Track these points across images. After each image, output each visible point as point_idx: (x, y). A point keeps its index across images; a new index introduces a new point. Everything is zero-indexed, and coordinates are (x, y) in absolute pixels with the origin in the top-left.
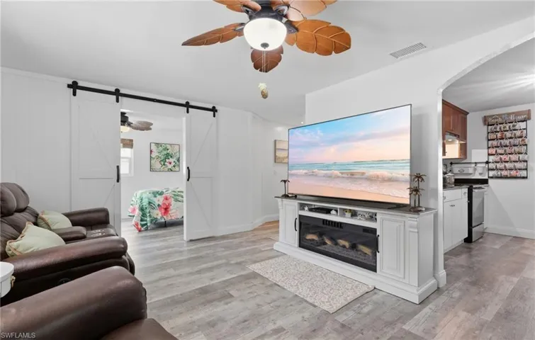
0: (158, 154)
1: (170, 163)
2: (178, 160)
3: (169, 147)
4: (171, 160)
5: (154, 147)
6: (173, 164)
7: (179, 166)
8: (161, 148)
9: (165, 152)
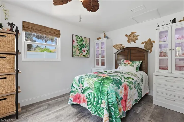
0: (77, 44)
1: (84, 51)
2: (89, 49)
3: (84, 39)
4: (85, 49)
5: (75, 38)
6: (86, 52)
7: (89, 53)
8: (79, 40)
9: (81, 43)
